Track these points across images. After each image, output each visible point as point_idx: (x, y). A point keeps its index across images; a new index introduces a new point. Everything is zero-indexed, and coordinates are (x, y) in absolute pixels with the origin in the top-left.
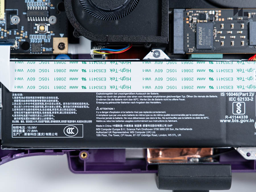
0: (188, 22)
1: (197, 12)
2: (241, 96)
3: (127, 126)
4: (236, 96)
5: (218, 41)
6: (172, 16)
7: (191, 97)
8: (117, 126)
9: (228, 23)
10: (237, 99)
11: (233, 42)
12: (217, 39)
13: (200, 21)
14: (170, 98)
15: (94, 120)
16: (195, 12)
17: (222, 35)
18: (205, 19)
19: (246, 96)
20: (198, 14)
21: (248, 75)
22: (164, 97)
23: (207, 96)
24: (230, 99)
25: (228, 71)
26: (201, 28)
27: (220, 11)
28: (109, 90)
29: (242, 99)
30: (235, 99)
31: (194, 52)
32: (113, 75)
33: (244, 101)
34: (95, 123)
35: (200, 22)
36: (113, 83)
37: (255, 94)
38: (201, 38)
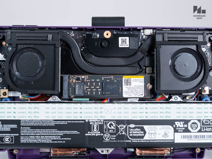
0: (71, 82)
1: (76, 76)
2: (97, 122)
3: (37, 137)
4: (94, 122)
5: (87, 92)
7: (71, 122)
8: (31, 137)
9: (91, 83)
10: (94, 123)
11: (94, 92)
12: (86, 91)
13: (77, 81)
14: (59, 123)
15: (20, 134)
16: (74, 77)
17: (89, 89)
18: (80, 80)
19: (99, 122)
20: (76, 78)
21: (100, 110)
22: (56, 122)
23: (79, 122)
24: (91, 123)
25: (90, 108)
26: (78, 85)
27: (87, 76)
28: (27, 118)
29: (97, 123)
30: (93, 123)
31: (74, 98)
32: (30, 110)
33: (98, 124)
34: (20, 135)
35: (77, 82)
36: (30, 115)
37: (104, 120)
38: (77, 91)
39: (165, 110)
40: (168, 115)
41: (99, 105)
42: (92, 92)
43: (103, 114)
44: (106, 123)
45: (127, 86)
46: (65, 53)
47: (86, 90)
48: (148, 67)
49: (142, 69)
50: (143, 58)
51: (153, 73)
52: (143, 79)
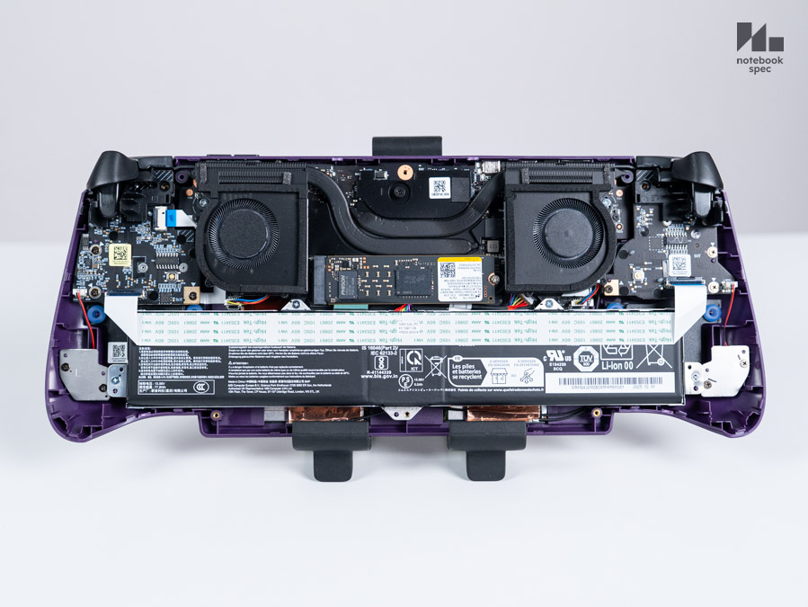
0: (330, 270)
1: (340, 259)
2: (384, 350)
3: (262, 381)
4: (378, 350)
5: (363, 290)
6: (311, 264)
7: (331, 350)
8: (250, 382)
9: (373, 272)
10: (379, 353)
11: (378, 291)
13: (343, 269)
14: (308, 352)
15: (226, 375)
16: (337, 259)
17: (367, 284)
18: (348, 267)
19: (390, 350)
20: (341, 262)
21: (391, 327)
22: (302, 350)
23: (347, 350)
24: (372, 353)
25: (370, 323)
26: (344, 277)
27: (365, 259)
28: (242, 343)
29: (385, 354)
30: (377, 353)
31: (336, 303)
32: (247, 327)
33: (388, 355)
34: (227, 379)
36: (247, 336)
37: (400, 347)
38: (343, 288)
39: (525, 327)
40: (531, 335)
41: (389, 316)
42: (373, 290)
43: (398, 335)
44: (403, 352)
45: (446, 279)
46: (316, 210)
47: (362, 287)
48: (490, 239)
49: (479, 245)
50: (480, 220)
51: (501, 251)
52: (481, 263)
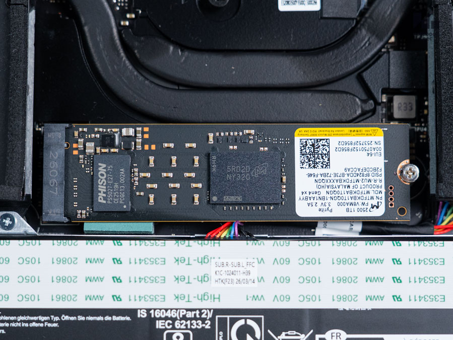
0: (75, 152)
1: (96, 129)
2: (184, 318)
4: (171, 319)
5: (142, 194)
6: (38, 139)
7: (72, 318)
9: (163, 156)
10: (173, 324)
11: (174, 196)
12: (139, 189)
13: (103, 150)
14: (25, 321)
16: (91, 131)
17: (151, 181)
18: (113, 146)
19: (195, 318)
20: (98, 136)
21: (200, 270)
22: (12, 318)
23: (108, 318)
24: (159, 325)
25: (154, 261)
26: (104, 166)
27: (146, 129)
29: (186, 325)
30: (169, 324)
31: (88, 219)
33: (191, 329)
35: (102, 153)
37: (217, 312)
38: (102, 188)
41: (194, 249)
42: (163, 193)
43: (212, 287)
44: (223, 322)
45: (312, 171)
46: (52, 33)
47: (142, 187)
48: (398, 92)
49: (377, 103)
50: (378, 56)
51: (421, 117)
52: (381, 139)
